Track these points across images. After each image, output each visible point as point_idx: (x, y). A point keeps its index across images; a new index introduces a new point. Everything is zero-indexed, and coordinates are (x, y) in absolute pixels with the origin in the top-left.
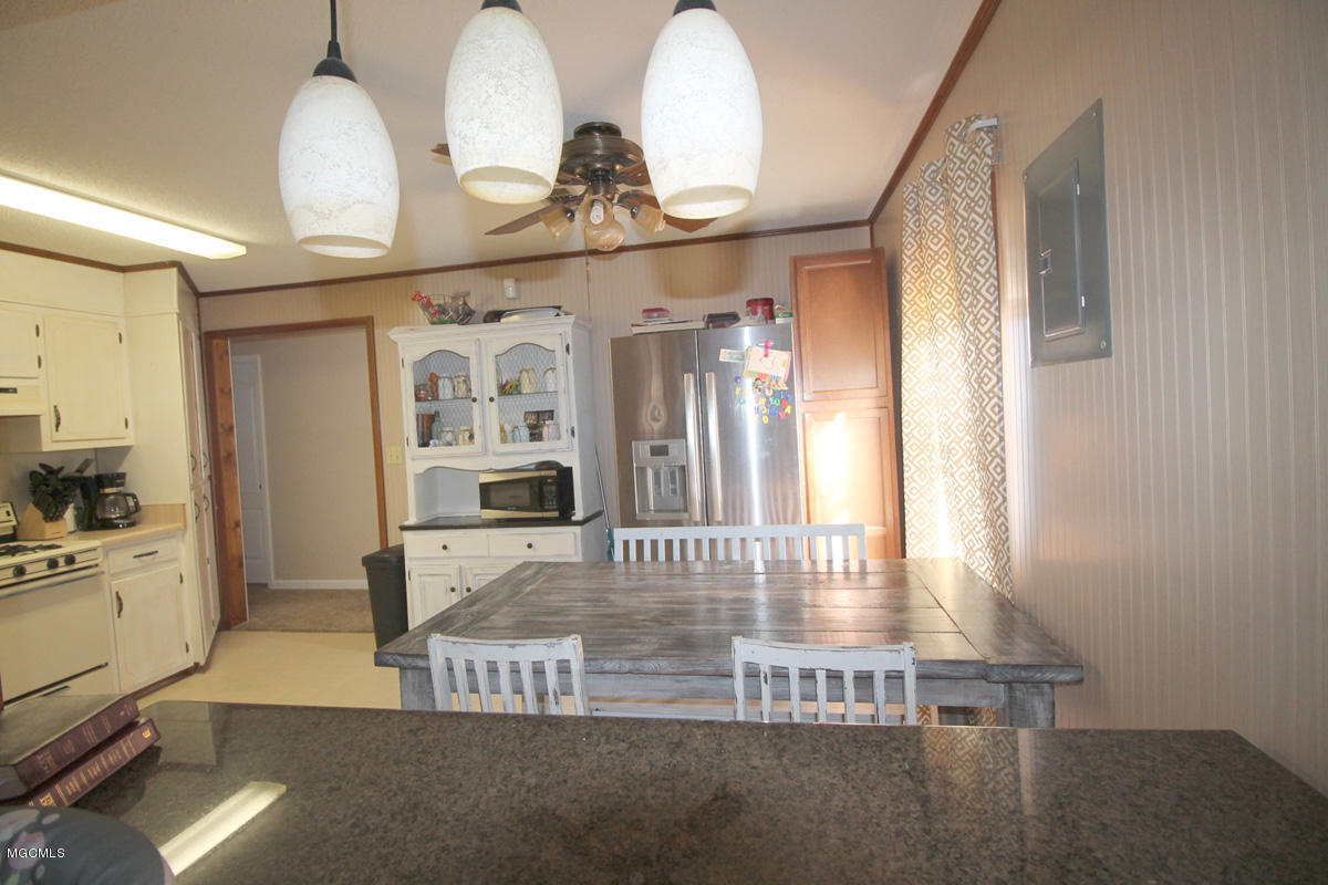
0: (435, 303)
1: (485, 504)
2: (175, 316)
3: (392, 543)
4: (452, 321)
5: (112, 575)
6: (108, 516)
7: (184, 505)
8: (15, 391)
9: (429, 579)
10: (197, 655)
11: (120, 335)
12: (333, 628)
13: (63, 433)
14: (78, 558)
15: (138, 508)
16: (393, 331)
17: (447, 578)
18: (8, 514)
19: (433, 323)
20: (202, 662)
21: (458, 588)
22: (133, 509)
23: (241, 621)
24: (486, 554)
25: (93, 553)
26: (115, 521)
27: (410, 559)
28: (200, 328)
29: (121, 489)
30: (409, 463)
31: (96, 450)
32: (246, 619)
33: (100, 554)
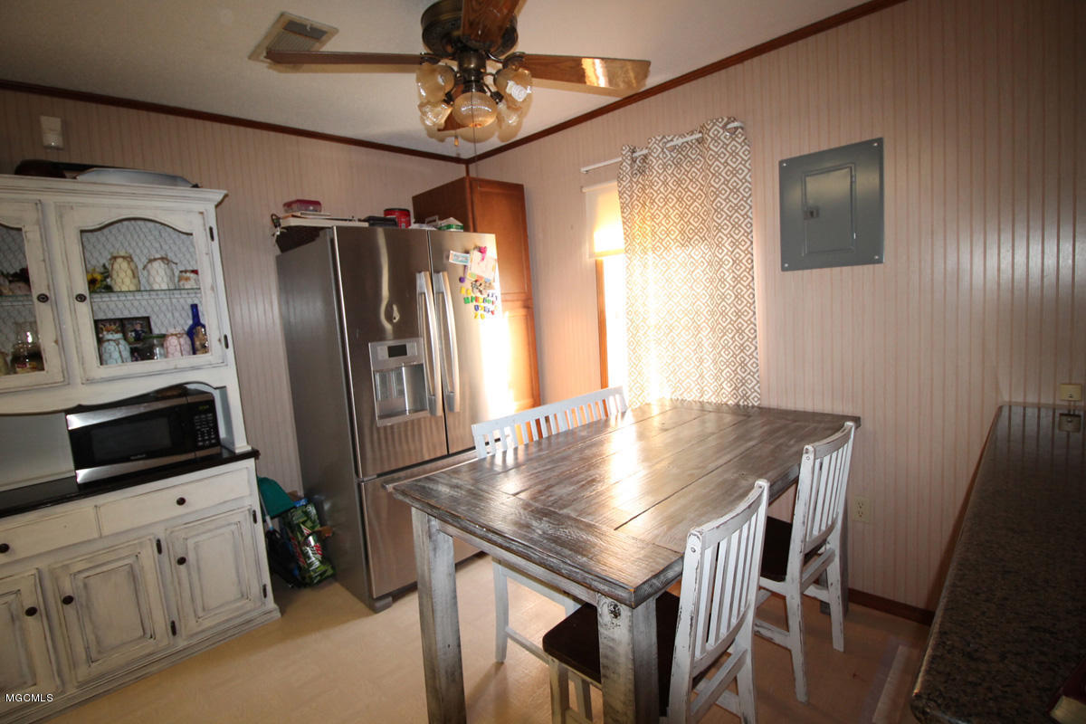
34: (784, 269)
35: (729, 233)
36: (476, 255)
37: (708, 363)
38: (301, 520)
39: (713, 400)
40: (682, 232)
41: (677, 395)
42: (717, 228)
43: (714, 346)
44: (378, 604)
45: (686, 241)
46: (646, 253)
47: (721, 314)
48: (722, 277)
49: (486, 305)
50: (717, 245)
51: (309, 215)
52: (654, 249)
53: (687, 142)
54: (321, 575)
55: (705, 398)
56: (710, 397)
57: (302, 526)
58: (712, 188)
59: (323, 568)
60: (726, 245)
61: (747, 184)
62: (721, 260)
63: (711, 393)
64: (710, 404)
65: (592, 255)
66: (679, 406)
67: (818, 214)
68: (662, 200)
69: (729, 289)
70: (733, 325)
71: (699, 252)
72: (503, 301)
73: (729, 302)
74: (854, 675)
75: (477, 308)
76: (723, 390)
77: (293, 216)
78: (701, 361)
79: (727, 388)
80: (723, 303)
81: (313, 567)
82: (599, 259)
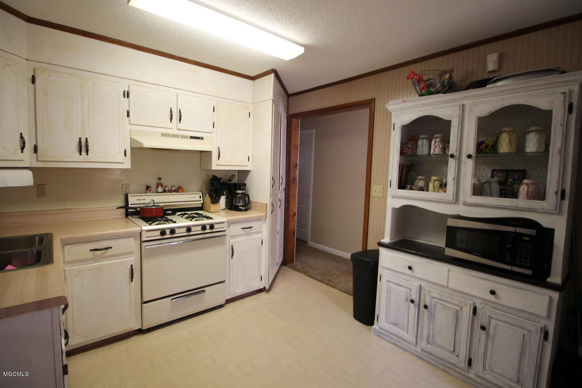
0: (425, 78)
1: (450, 244)
2: (271, 100)
3: (370, 248)
4: (438, 92)
5: (232, 237)
6: (237, 204)
7: (267, 204)
8: (202, 138)
9: (394, 286)
10: (265, 284)
11: (250, 113)
12: (332, 284)
13: (221, 162)
14: (216, 226)
15: (249, 202)
16: (391, 102)
17: (409, 290)
18: (200, 198)
19: (421, 95)
20: (267, 288)
21: (417, 302)
22: (247, 202)
23: (291, 263)
24: (445, 284)
25: (222, 224)
26: (240, 207)
27: (383, 267)
28: (288, 113)
29: (244, 191)
30: (389, 200)
31: (239, 171)
32: (293, 262)
33: (225, 225)
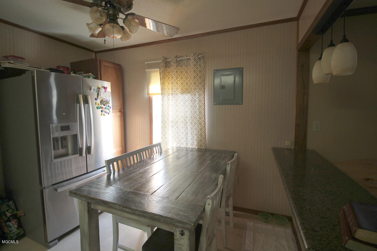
34: (214, 105)
35: (198, 91)
36: (103, 90)
37: (189, 134)
38: (5, 210)
39: (190, 147)
40: (182, 89)
41: (178, 145)
42: (194, 89)
43: (192, 129)
44: (51, 244)
45: (183, 93)
46: (169, 95)
47: (195, 118)
48: (195, 106)
49: (106, 110)
50: (194, 95)
51: (18, 63)
52: (172, 94)
53: (185, 59)
54: (17, 235)
55: (188, 146)
56: (189, 146)
57: (6, 212)
58: (193, 76)
59: (18, 231)
60: (197, 95)
61: (204, 76)
62: (195, 100)
63: (190, 144)
64: (189, 148)
65: (148, 94)
66: (179, 149)
67: (225, 88)
68: (175, 78)
69: (197, 110)
70: (198, 122)
71: (188, 97)
72: (112, 109)
73: (197, 114)
74: (238, 235)
75: (102, 111)
76: (194, 144)
77: (9, 63)
78: (187, 134)
79: (196, 143)
80: (195, 114)
81: (13, 232)
82: (151, 96)
